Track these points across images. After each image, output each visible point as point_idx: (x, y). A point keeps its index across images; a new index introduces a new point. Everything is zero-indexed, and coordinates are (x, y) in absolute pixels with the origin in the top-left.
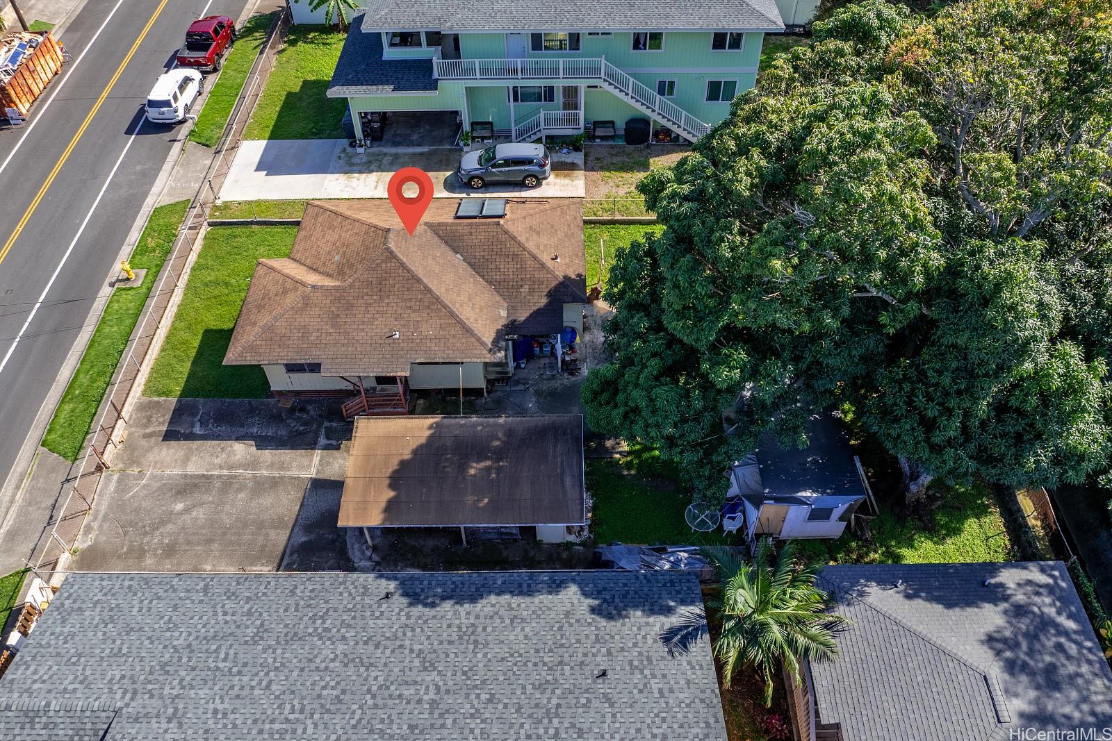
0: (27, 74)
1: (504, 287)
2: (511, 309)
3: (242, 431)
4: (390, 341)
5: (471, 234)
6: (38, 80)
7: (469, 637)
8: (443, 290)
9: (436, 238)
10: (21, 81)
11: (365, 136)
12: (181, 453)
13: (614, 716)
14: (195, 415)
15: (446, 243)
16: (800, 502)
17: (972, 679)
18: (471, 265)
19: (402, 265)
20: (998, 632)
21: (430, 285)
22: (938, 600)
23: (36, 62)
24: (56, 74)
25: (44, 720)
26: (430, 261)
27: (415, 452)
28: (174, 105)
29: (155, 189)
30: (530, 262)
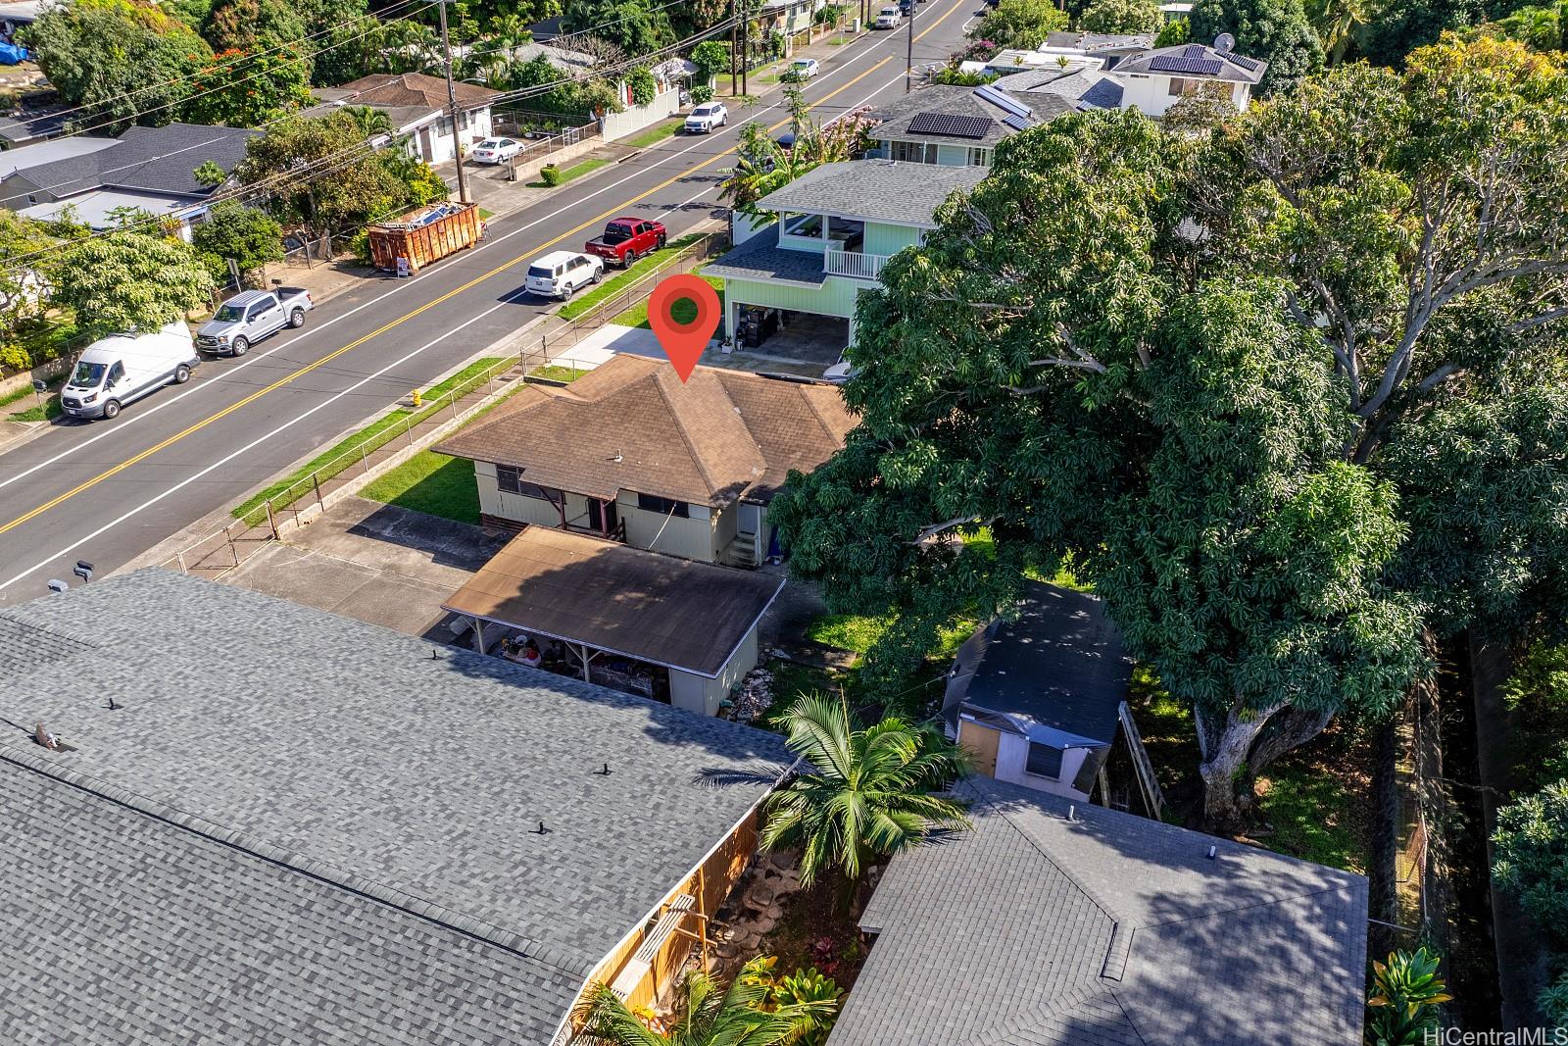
0: (434, 232)
1: (770, 448)
2: (770, 471)
3: (429, 543)
4: (609, 463)
5: (762, 391)
6: (444, 245)
7: (489, 709)
8: (694, 428)
9: (721, 387)
10: (425, 237)
11: (738, 337)
12: (356, 546)
13: (580, 802)
14: (393, 520)
15: (730, 394)
16: (1012, 729)
17: (1097, 924)
18: (745, 420)
19: (661, 395)
20: (1183, 897)
21: (681, 420)
22: (1116, 846)
23: (449, 226)
24: (467, 247)
25: (33, 636)
26: (698, 401)
27: (568, 567)
28: (554, 276)
29: (493, 346)
30: (815, 430)
